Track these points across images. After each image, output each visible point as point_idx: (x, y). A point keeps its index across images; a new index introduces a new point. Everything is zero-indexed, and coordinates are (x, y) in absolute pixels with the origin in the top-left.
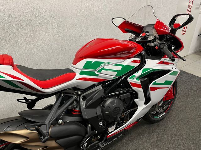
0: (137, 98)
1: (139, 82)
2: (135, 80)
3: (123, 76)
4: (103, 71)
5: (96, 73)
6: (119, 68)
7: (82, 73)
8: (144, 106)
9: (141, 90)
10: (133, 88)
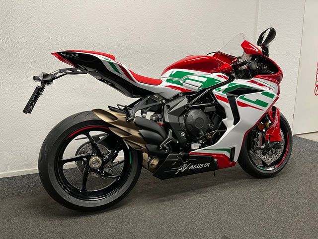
0: (225, 117)
1: (225, 95)
2: (221, 92)
3: (208, 88)
4: (187, 81)
5: (181, 82)
6: (204, 80)
7: (168, 81)
8: (234, 126)
9: (228, 105)
10: (219, 101)
